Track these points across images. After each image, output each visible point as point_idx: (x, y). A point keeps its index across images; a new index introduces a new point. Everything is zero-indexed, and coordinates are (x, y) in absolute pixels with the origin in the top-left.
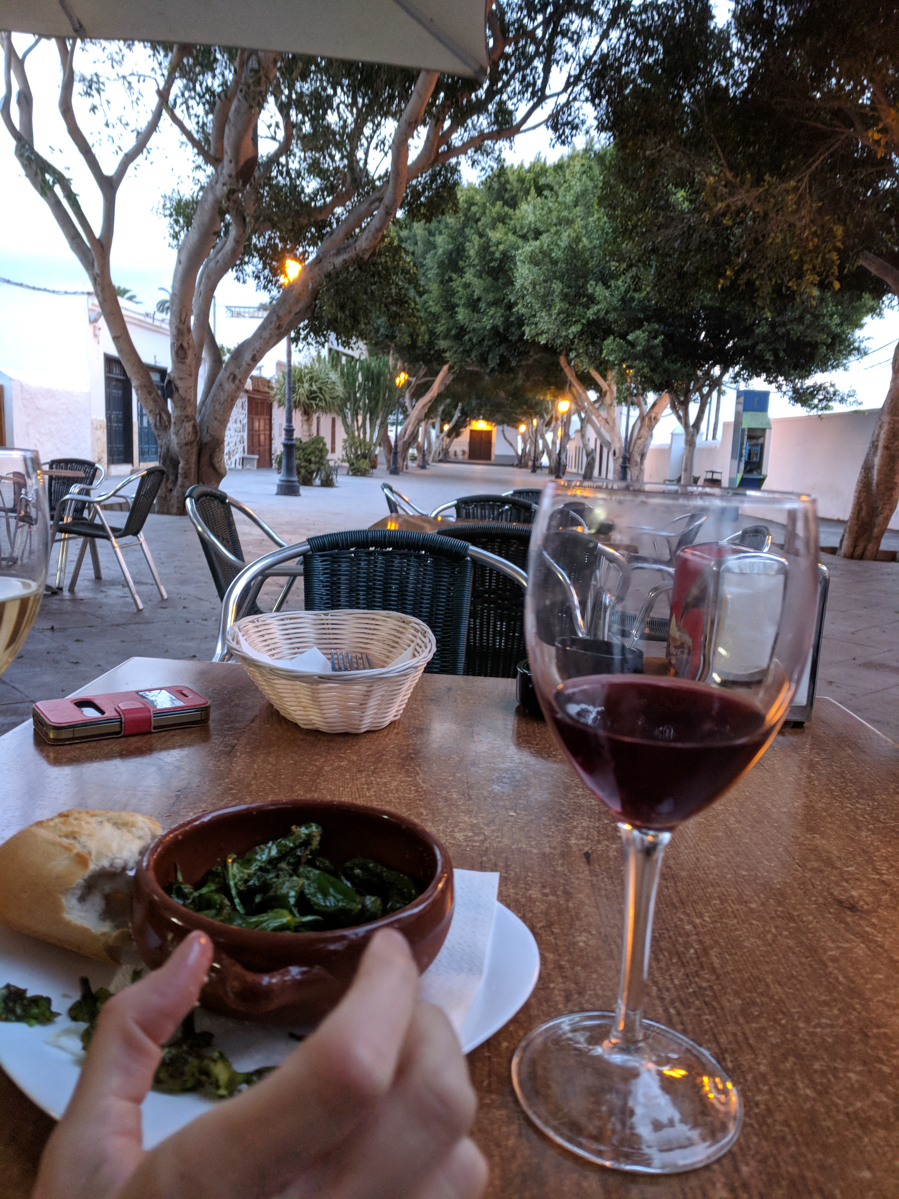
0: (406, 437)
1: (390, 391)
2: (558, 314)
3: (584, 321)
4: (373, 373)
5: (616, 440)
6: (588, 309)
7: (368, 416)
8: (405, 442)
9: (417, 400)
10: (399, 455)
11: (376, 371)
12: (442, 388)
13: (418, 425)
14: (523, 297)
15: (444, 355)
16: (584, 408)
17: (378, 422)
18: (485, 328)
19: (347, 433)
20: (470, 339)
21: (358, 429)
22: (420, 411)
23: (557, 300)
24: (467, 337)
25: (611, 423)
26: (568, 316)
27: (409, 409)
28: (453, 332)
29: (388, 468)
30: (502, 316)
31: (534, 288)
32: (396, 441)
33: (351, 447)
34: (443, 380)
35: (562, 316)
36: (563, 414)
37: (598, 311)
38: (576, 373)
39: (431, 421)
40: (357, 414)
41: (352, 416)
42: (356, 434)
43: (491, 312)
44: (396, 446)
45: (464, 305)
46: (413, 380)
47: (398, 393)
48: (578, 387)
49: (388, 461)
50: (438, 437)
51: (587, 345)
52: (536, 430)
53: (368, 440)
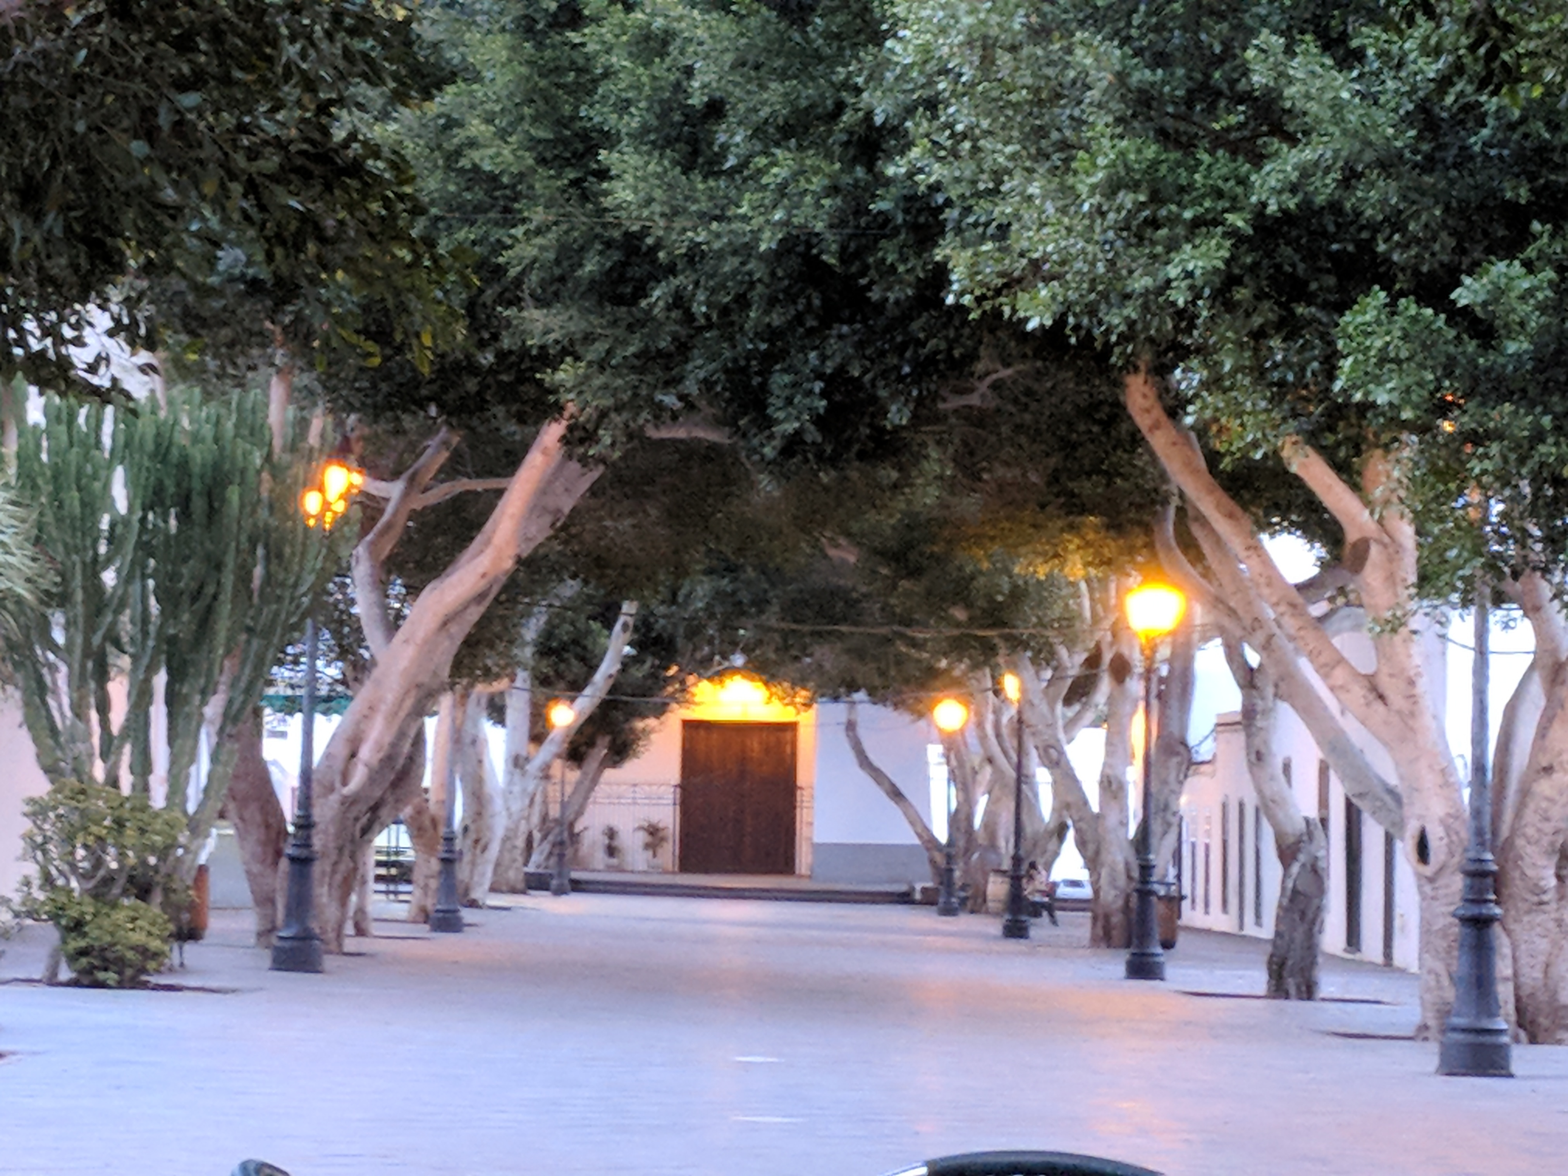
0: (359, 776)
1: (275, 555)
2: (1112, 187)
3: (1236, 220)
4: (184, 464)
5: (1429, 780)
6: (1258, 159)
7: (160, 680)
8: (349, 802)
9: (413, 591)
10: (318, 869)
11: (199, 456)
12: (540, 531)
13: (421, 710)
14: (932, 105)
15: (547, 377)
16: (1257, 622)
17: (214, 708)
18: (746, 250)
19: (51, 770)
20: (679, 301)
21: (109, 747)
22: (428, 646)
23: (1102, 121)
24: (658, 293)
25: (1396, 699)
26: (1156, 198)
27: (373, 634)
28: (590, 266)
29: (265, 933)
30: (833, 190)
31: (987, 62)
32: (305, 801)
33: (69, 839)
34: (544, 490)
35: (1126, 199)
36: (1152, 647)
37: (1306, 172)
38: (1213, 458)
39: (482, 689)
40: (102, 674)
41: (78, 683)
42: (99, 771)
43: (779, 173)
44: (305, 824)
45: (639, 136)
46: (394, 490)
47: (315, 562)
48: (1222, 525)
49: (264, 900)
50: (518, 762)
51: (1259, 335)
52: (1020, 722)
53: (158, 798)
